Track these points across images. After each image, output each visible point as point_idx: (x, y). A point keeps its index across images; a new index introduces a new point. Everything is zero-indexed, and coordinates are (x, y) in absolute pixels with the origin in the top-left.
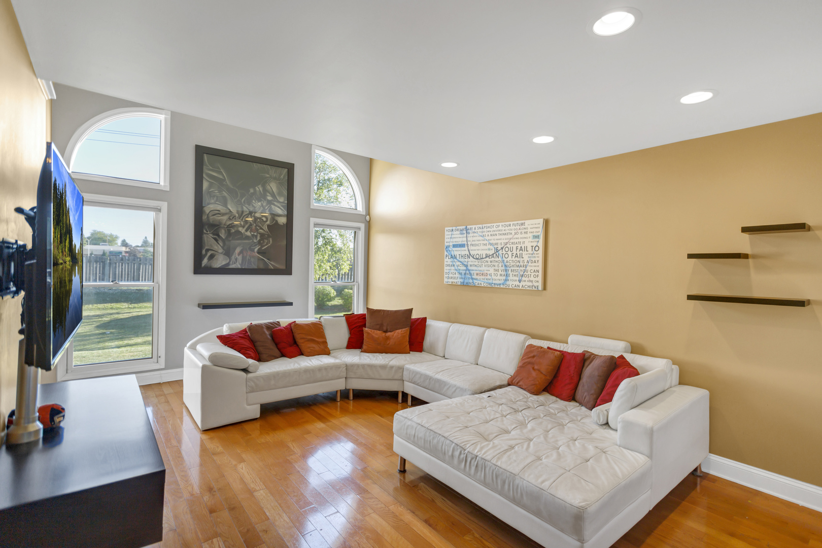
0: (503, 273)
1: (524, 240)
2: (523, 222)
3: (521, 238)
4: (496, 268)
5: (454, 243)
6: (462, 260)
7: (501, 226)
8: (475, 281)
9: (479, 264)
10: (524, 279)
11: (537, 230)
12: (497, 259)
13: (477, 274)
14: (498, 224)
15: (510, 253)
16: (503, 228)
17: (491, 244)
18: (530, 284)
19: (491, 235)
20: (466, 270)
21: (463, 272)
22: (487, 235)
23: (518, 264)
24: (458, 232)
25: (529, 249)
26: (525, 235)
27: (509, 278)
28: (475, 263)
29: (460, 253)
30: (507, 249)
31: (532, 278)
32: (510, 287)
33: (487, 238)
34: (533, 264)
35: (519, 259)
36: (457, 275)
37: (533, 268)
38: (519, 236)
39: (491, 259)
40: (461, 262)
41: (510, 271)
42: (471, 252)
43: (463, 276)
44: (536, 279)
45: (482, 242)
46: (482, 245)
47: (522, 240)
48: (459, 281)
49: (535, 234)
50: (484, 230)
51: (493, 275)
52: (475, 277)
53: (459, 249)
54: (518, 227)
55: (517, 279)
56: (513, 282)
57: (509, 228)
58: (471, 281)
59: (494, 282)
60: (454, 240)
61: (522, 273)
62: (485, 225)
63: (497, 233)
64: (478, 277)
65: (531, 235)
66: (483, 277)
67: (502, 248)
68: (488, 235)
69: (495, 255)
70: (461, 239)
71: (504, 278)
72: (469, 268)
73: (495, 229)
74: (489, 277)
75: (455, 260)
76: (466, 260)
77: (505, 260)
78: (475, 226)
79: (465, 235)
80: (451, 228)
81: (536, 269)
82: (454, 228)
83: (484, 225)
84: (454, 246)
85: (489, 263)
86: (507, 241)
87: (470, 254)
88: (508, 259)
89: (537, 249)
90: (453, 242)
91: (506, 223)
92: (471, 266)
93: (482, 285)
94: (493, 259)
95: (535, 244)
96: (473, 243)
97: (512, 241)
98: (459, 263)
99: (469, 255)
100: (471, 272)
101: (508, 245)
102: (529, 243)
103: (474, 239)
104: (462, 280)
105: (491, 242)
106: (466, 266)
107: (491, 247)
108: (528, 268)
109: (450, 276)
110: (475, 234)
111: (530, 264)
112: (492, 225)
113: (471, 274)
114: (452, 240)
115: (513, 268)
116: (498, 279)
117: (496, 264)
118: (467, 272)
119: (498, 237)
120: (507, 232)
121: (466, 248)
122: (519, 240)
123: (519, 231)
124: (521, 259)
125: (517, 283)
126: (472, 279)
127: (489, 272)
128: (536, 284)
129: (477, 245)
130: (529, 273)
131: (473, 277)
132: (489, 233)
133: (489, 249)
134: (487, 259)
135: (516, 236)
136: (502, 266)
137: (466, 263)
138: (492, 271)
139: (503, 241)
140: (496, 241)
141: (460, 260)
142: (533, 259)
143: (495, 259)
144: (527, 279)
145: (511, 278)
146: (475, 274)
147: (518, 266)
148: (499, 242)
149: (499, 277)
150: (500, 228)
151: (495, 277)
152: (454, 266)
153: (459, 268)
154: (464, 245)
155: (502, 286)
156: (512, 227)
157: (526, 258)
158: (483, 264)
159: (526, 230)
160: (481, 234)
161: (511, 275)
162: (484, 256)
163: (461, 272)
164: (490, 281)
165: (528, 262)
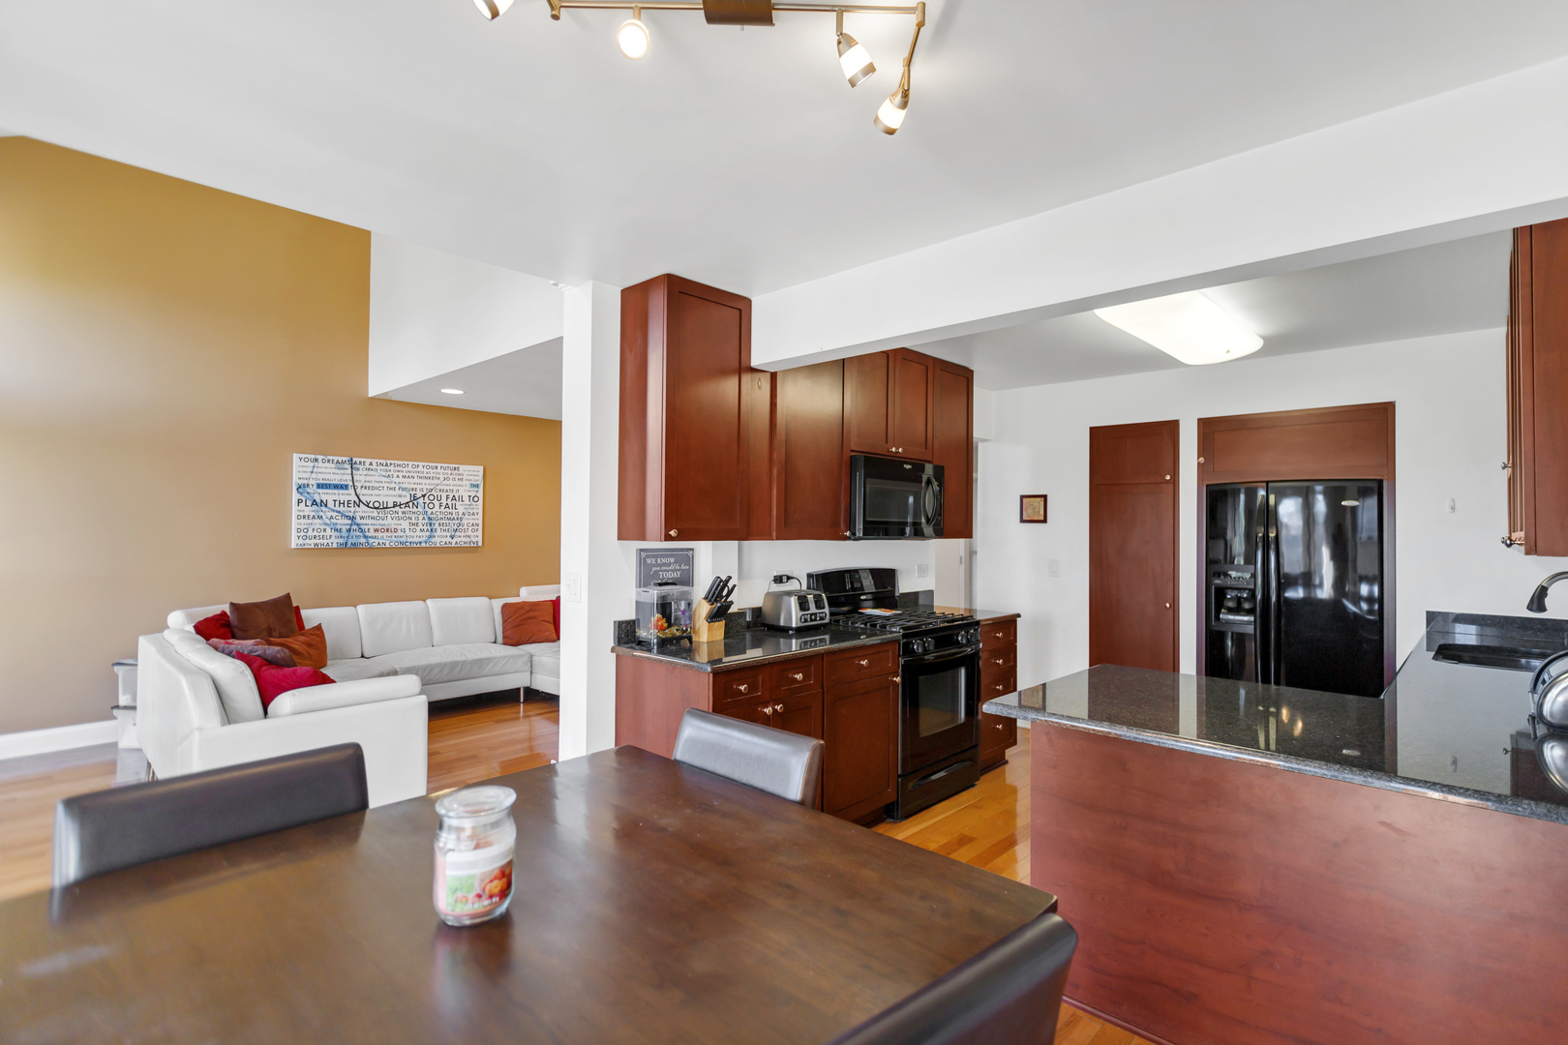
0: (425, 528)
1: (458, 488)
2: (457, 466)
3: (454, 485)
4: (413, 521)
5: (321, 482)
6: (342, 509)
7: (421, 467)
8: (371, 541)
9: (380, 515)
10: (458, 534)
11: (476, 478)
12: (415, 509)
13: (376, 530)
14: (416, 463)
15: (436, 502)
16: (425, 470)
17: (404, 489)
18: (468, 540)
19: (404, 477)
20: (351, 525)
21: (344, 528)
22: (395, 476)
23: (449, 516)
24: (333, 466)
25: (466, 499)
26: (460, 483)
27: (435, 534)
28: (370, 514)
29: (336, 497)
30: (432, 498)
31: (470, 533)
32: (438, 545)
33: (395, 479)
34: (471, 517)
35: (451, 511)
36: (328, 532)
37: (471, 522)
38: (451, 482)
39: (403, 510)
40: (339, 512)
41: (437, 525)
42: (361, 497)
43: (345, 534)
44: (476, 533)
45: (386, 485)
46: (385, 488)
47: (455, 488)
48: (334, 542)
49: (473, 482)
50: (389, 468)
51: (407, 530)
52: (372, 533)
53: (336, 491)
54: (450, 472)
55: (449, 534)
56: (441, 539)
57: (435, 470)
58: (363, 540)
59: (409, 540)
60: (321, 476)
61: (456, 527)
62: (393, 462)
63: (415, 475)
64: (379, 534)
65: (468, 483)
66: (389, 534)
67: (424, 496)
68: (398, 476)
69: (411, 504)
70: (339, 477)
71: (428, 534)
72: (358, 521)
73: (410, 469)
74: (399, 533)
75: (323, 508)
76: (352, 509)
77: (429, 511)
78: (371, 460)
79: (349, 471)
80: (313, 456)
81: (475, 522)
82: (320, 457)
83: (389, 462)
84: (319, 486)
85: (400, 514)
86: (432, 487)
87: (360, 501)
88: (434, 510)
89: (476, 499)
90: (316, 479)
91: (430, 464)
92: (362, 518)
93: (388, 545)
94: (407, 509)
95: (473, 494)
96: (367, 484)
97: (439, 487)
98: (334, 514)
99: (357, 501)
100: (363, 527)
101: (433, 492)
102: (465, 492)
103: (368, 478)
104: (341, 541)
105: (403, 486)
106: (354, 518)
107: (404, 493)
108: (465, 521)
109: (310, 533)
110: (371, 472)
111: (467, 516)
112: (406, 463)
113: (362, 531)
114: (314, 476)
115: (441, 522)
116: (418, 536)
117: (413, 516)
118: (355, 527)
119: (416, 480)
120: (432, 475)
121: (351, 491)
122: (451, 488)
123: (451, 477)
124: (454, 511)
125: (449, 539)
126: (366, 537)
127: (399, 527)
128: (474, 540)
129: (373, 488)
130: (466, 527)
131: (367, 534)
132: (401, 474)
133: (400, 496)
134: (397, 509)
135: (446, 482)
136: (424, 518)
137: (351, 515)
138: (405, 524)
139: (424, 487)
140: (414, 486)
141: (337, 508)
142: (472, 512)
143: (411, 509)
144: (462, 534)
145: (439, 533)
146: (372, 530)
147: (449, 519)
148: (418, 487)
149: (418, 533)
150: (420, 469)
151: (412, 534)
152: (320, 517)
153: (334, 521)
154: (346, 487)
155: (423, 545)
156: (439, 470)
157: (461, 509)
158: (389, 515)
159: (460, 477)
160: (384, 474)
161: (439, 530)
162: (391, 505)
163: (338, 527)
164: (404, 540)
165: (464, 514)
